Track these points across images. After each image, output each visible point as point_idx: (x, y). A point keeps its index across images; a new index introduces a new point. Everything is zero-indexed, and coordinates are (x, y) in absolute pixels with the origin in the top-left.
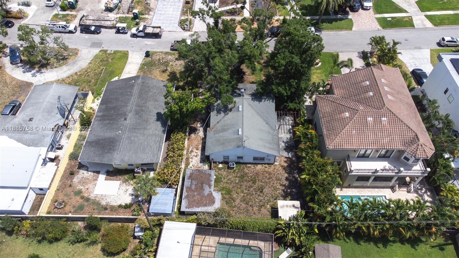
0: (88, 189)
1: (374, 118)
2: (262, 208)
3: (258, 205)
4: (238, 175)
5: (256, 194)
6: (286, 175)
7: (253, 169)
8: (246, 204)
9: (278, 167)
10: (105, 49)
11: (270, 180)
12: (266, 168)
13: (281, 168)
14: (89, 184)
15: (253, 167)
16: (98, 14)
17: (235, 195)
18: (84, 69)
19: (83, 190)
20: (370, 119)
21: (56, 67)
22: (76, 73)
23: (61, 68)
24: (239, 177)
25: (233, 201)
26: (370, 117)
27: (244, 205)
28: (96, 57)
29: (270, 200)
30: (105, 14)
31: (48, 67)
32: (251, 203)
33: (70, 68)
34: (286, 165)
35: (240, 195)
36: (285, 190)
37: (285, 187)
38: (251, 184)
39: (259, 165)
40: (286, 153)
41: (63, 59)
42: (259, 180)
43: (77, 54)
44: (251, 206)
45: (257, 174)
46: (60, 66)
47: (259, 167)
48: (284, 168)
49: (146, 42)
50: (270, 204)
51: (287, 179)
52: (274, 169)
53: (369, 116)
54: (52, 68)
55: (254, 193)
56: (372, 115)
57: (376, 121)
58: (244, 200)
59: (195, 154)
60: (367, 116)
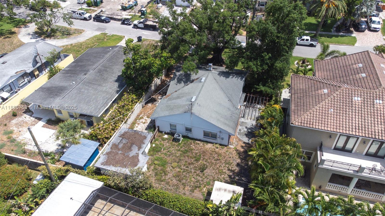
0: (20, 131)
1: (364, 98)
2: (196, 189)
3: (193, 185)
4: (182, 149)
5: (195, 172)
6: (239, 161)
7: (201, 146)
8: (179, 180)
9: (232, 150)
10: (106, 33)
11: (218, 162)
12: (217, 148)
13: (235, 151)
14: (24, 127)
15: (202, 145)
16: (114, 11)
17: (170, 168)
18: (80, 42)
19: (15, 132)
20: (357, 99)
21: (58, 39)
22: (72, 44)
23: (62, 39)
24: (182, 151)
25: (164, 174)
26: (358, 97)
27: (175, 181)
28: (95, 37)
29: (209, 182)
30: (120, 12)
31: (53, 38)
32: (184, 181)
33: (69, 40)
34: (242, 150)
35: (175, 170)
36: (232, 177)
37: (234, 174)
38: (193, 161)
39: (209, 144)
40: (247, 138)
41: (68, 34)
42: (204, 159)
43: (81, 33)
44: (183, 184)
45: (204, 152)
46: (62, 38)
47: (209, 146)
48: (239, 153)
49: (144, 33)
50: (208, 187)
51: (238, 165)
52: (227, 151)
53: (356, 95)
54: (55, 39)
55: (193, 171)
56: (361, 95)
57: (366, 102)
58: (178, 176)
59: (144, 121)
60: (353, 95)
